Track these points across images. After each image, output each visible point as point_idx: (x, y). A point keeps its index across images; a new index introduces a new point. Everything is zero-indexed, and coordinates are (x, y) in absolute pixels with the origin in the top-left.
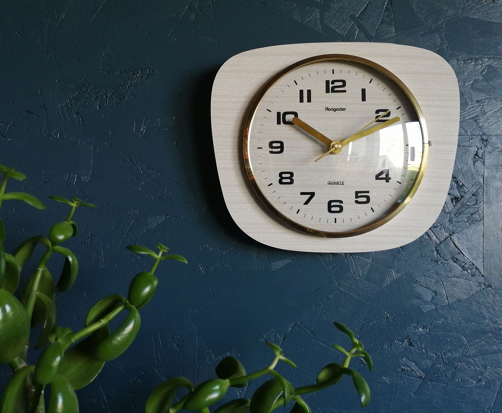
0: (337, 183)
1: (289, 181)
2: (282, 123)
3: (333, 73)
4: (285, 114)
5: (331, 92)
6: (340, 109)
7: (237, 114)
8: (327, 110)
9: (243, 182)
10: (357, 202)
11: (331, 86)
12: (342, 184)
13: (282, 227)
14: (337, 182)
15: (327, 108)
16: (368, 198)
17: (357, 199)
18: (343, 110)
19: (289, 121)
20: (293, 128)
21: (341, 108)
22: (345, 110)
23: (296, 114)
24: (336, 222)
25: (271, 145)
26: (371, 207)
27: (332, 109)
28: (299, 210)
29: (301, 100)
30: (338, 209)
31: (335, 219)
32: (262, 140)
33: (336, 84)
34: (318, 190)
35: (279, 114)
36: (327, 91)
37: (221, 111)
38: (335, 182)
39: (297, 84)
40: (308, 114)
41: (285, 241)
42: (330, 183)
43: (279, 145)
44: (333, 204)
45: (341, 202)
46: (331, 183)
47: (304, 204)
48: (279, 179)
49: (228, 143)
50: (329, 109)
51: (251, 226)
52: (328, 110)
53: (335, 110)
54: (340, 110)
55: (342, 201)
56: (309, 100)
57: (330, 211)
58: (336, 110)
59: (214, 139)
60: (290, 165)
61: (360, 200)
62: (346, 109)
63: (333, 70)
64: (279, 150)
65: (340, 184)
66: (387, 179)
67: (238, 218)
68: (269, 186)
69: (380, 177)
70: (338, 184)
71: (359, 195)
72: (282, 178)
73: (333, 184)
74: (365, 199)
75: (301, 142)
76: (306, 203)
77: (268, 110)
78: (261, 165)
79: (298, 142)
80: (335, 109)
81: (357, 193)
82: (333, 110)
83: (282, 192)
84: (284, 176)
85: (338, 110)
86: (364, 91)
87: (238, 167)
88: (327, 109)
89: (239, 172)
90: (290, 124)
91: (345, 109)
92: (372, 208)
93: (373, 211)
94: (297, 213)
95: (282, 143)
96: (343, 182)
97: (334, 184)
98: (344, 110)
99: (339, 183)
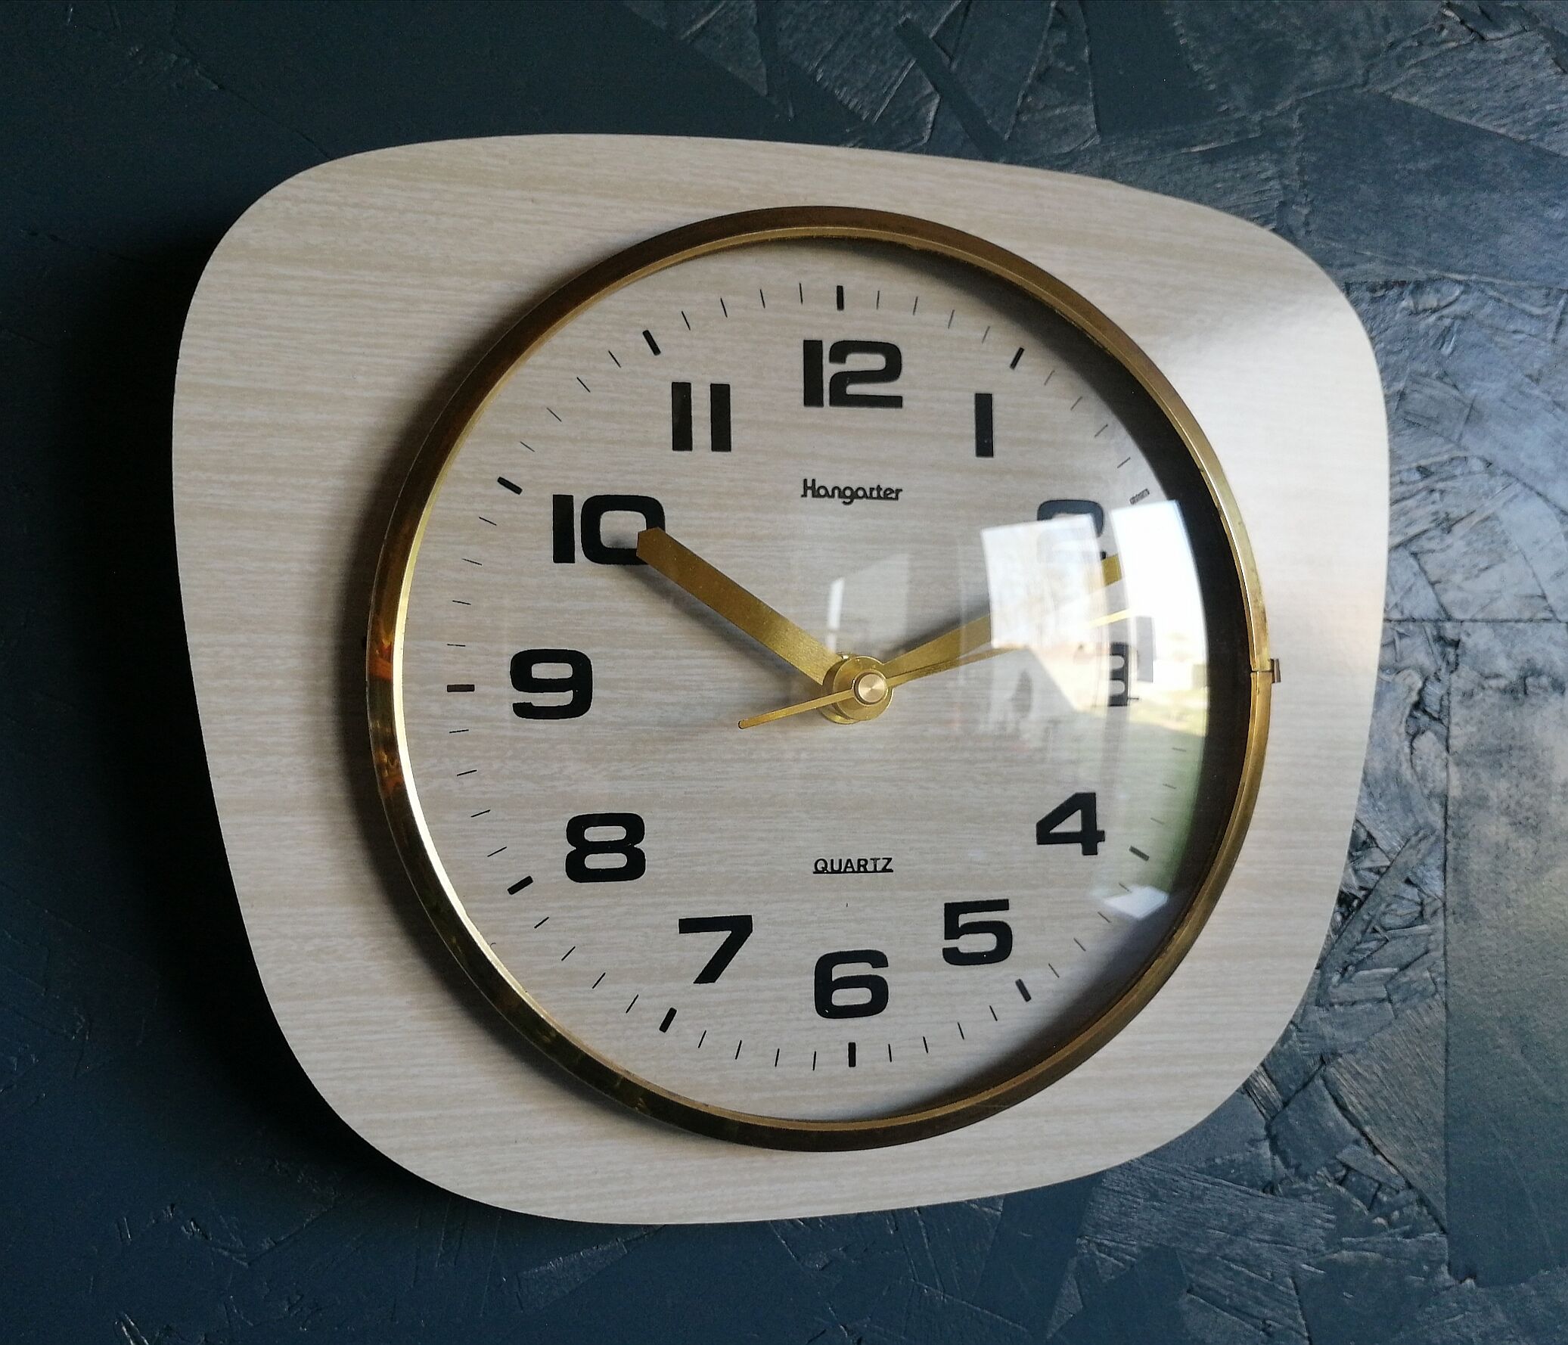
0: (862, 867)
1: (618, 860)
2: (579, 553)
3: (840, 305)
4: (598, 506)
5: (832, 403)
6: (871, 494)
7: (329, 498)
8: (809, 492)
9: (366, 878)
10: (953, 957)
11: (830, 369)
12: (884, 870)
13: (582, 1105)
14: (859, 860)
15: (809, 484)
16: (1003, 933)
17: (952, 943)
18: (886, 497)
19: (621, 547)
20: (636, 583)
21: (879, 488)
22: (897, 498)
23: (652, 510)
24: (852, 1062)
25: (521, 669)
26: (1017, 979)
27: (836, 492)
28: (672, 1013)
29: (682, 439)
30: (862, 996)
31: (852, 1047)
32: (472, 647)
33: (856, 362)
34: (766, 903)
35: (562, 505)
36: (812, 397)
37: (233, 477)
38: (849, 861)
39: (656, 350)
40: (715, 514)
41: (598, 1176)
42: (824, 868)
43: (564, 671)
44: (839, 972)
45: (878, 959)
46: (829, 866)
47: (698, 981)
48: (570, 857)
49: (278, 661)
50: (822, 492)
51: (417, 1114)
52: (813, 496)
53: (850, 495)
54: (871, 497)
55: (885, 954)
56: (721, 441)
57: (825, 1008)
58: (854, 496)
59: (194, 638)
60: (624, 778)
61: (967, 944)
62: (901, 490)
63: (840, 290)
64: (566, 698)
65: (875, 871)
66: (1090, 839)
67: (341, 1073)
68: (513, 890)
69: (1056, 830)
70: (862, 869)
71: (964, 919)
72: (581, 848)
73: (839, 872)
74: (986, 942)
75: (679, 658)
76: (711, 973)
77: (502, 481)
78: (468, 781)
79: (664, 658)
80: (848, 493)
81: (952, 911)
82: (842, 495)
83: (586, 921)
84: (593, 834)
85: (865, 496)
86: (984, 404)
87: (336, 790)
88: (812, 489)
89: (345, 819)
90: (624, 564)
91: (899, 491)
92: (1020, 984)
93: (1027, 998)
94: (664, 1027)
95: (580, 663)
96: (890, 860)
97: (845, 872)
98: (893, 495)
99: (870, 867)
